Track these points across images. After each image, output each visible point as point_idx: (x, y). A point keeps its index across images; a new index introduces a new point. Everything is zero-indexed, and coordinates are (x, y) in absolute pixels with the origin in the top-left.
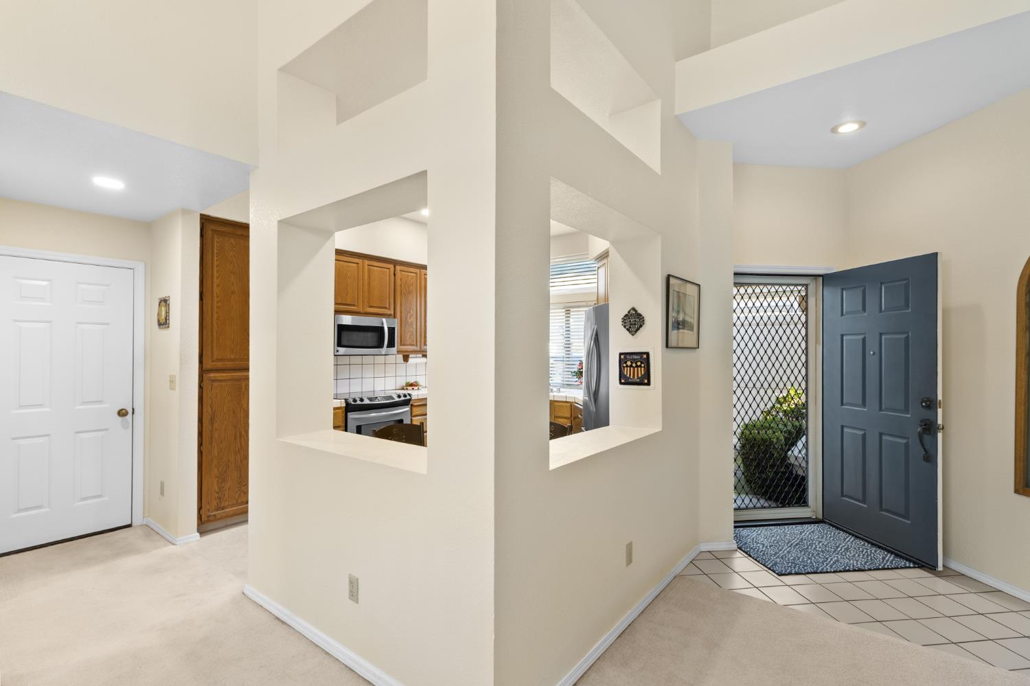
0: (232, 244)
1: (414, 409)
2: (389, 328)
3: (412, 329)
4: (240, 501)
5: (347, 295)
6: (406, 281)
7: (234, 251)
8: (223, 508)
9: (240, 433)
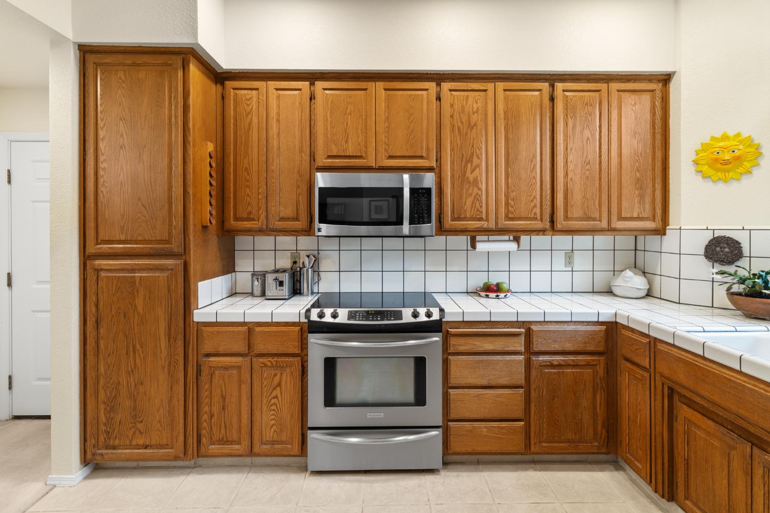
0: (120, 78)
1: (453, 341)
2: (412, 191)
3: (476, 190)
4: (134, 443)
5: (347, 142)
6: (463, 107)
7: (123, 88)
8: (114, 448)
9: (134, 347)
